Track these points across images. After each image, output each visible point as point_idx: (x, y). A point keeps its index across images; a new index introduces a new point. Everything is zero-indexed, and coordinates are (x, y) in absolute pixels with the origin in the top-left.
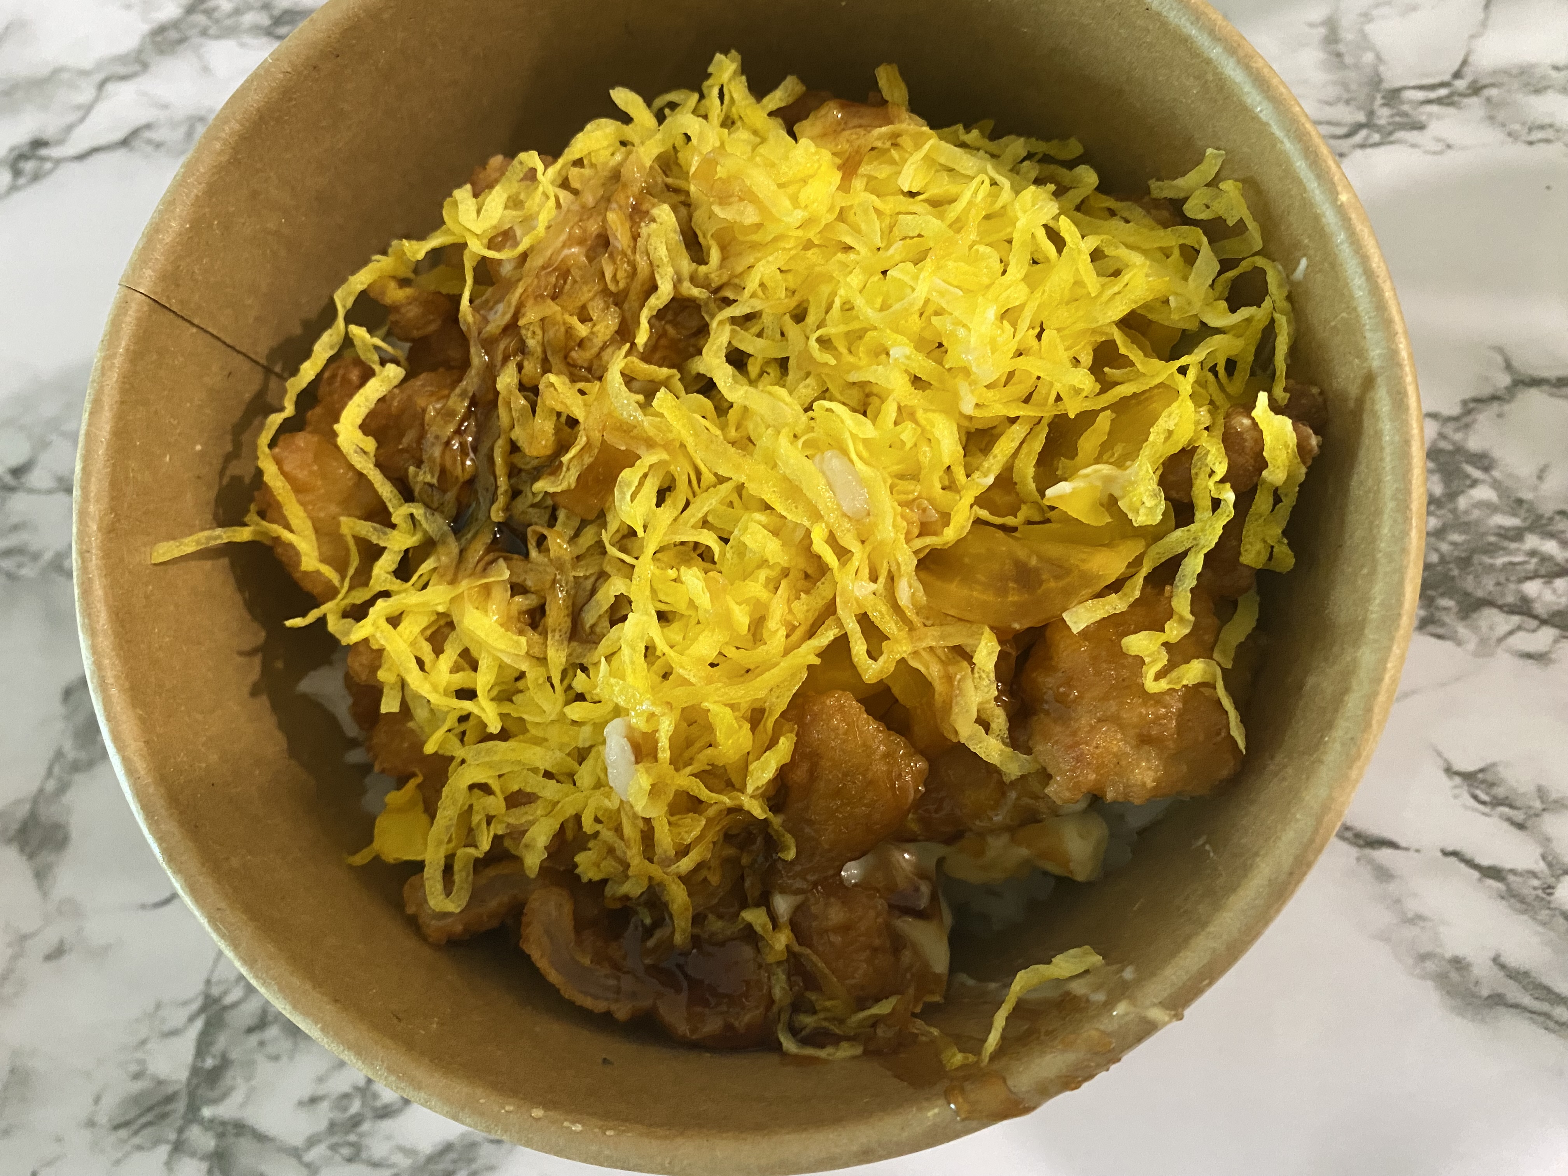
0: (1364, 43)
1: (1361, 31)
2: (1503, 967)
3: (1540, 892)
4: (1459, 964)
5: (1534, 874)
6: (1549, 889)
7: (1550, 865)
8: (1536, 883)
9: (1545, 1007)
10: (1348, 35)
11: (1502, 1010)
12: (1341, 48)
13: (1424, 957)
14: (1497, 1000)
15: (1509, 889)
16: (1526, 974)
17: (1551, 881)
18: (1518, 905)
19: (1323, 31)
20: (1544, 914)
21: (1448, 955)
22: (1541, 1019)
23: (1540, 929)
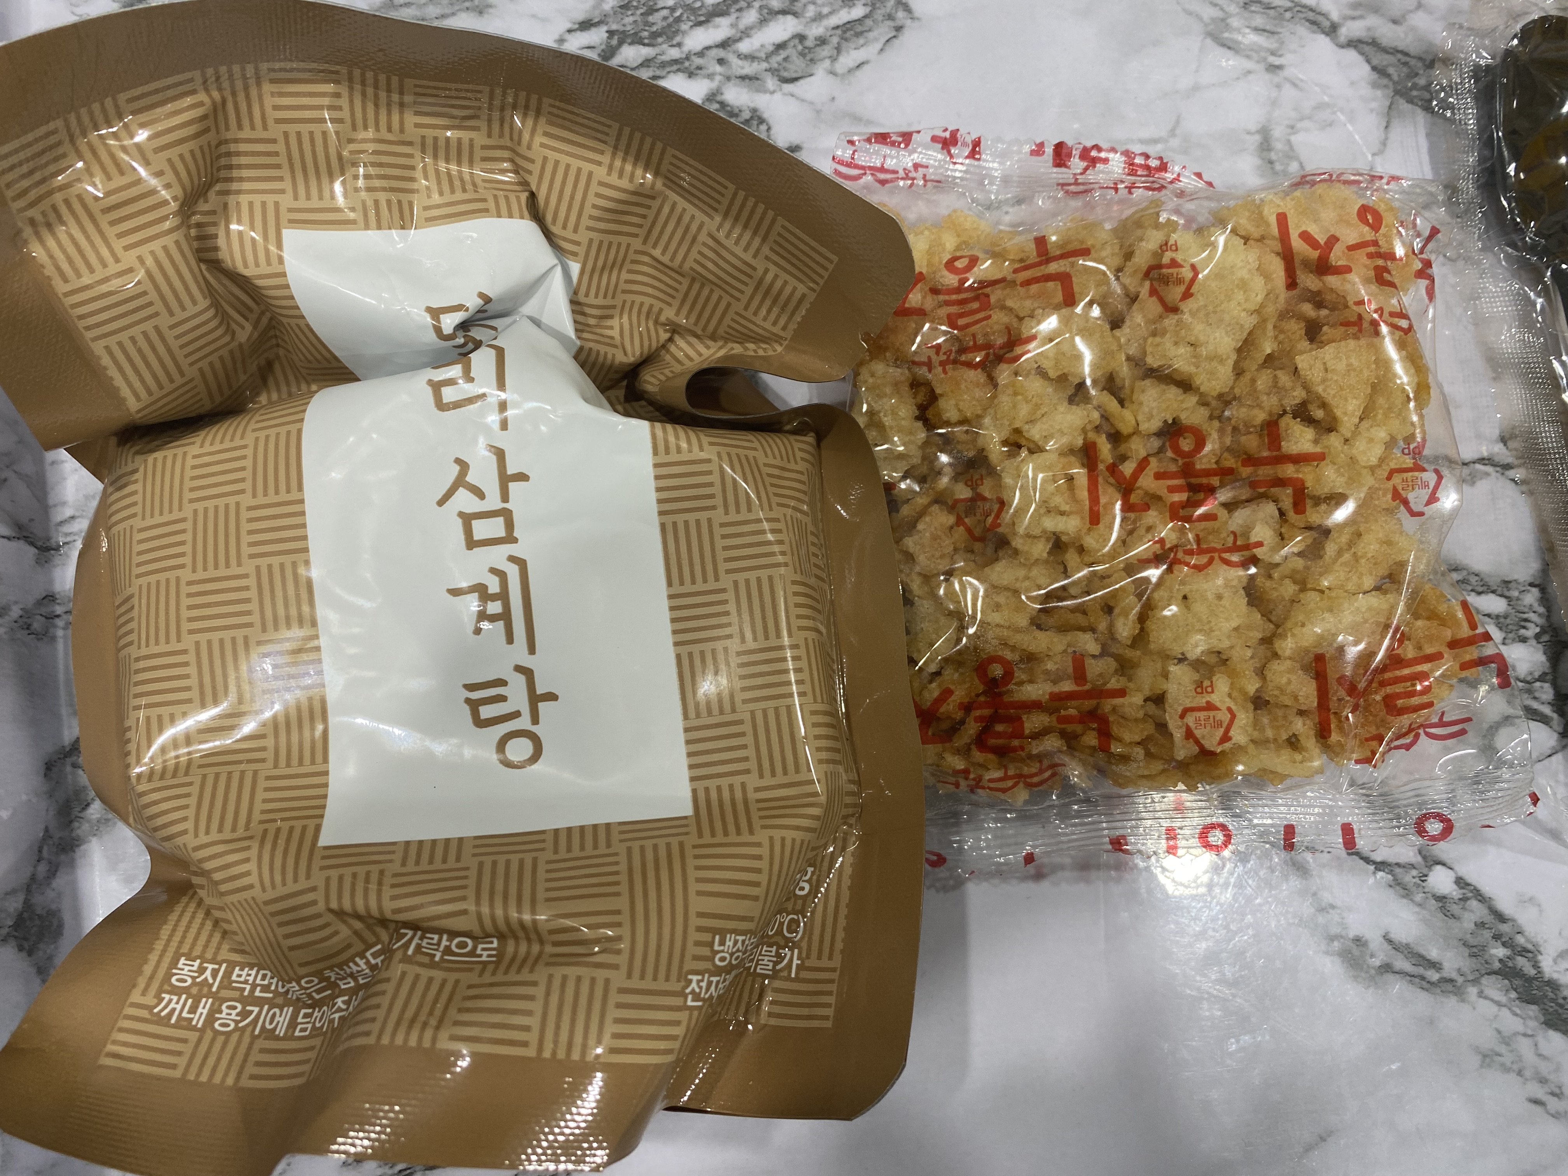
0: (1291, 154)
1: (1289, 142)
2: (1390, 942)
3: (1417, 880)
4: (1359, 941)
5: (1413, 866)
6: (1423, 877)
7: (1425, 858)
8: (1414, 873)
9: (1420, 970)
10: (1279, 146)
11: (1390, 977)
12: (1273, 156)
13: (1332, 938)
14: (1387, 968)
15: (1395, 880)
16: (1407, 946)
17: (1425, 871)
18: (1402, 891)
19: (1258, 138)
20: (1419, 897)
21: (1351, 934)
22: (1417, 980)
23: (1417, 909)
